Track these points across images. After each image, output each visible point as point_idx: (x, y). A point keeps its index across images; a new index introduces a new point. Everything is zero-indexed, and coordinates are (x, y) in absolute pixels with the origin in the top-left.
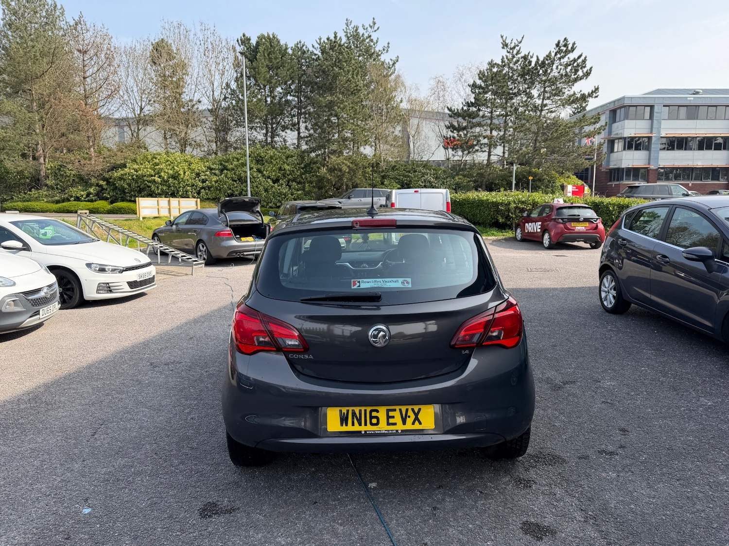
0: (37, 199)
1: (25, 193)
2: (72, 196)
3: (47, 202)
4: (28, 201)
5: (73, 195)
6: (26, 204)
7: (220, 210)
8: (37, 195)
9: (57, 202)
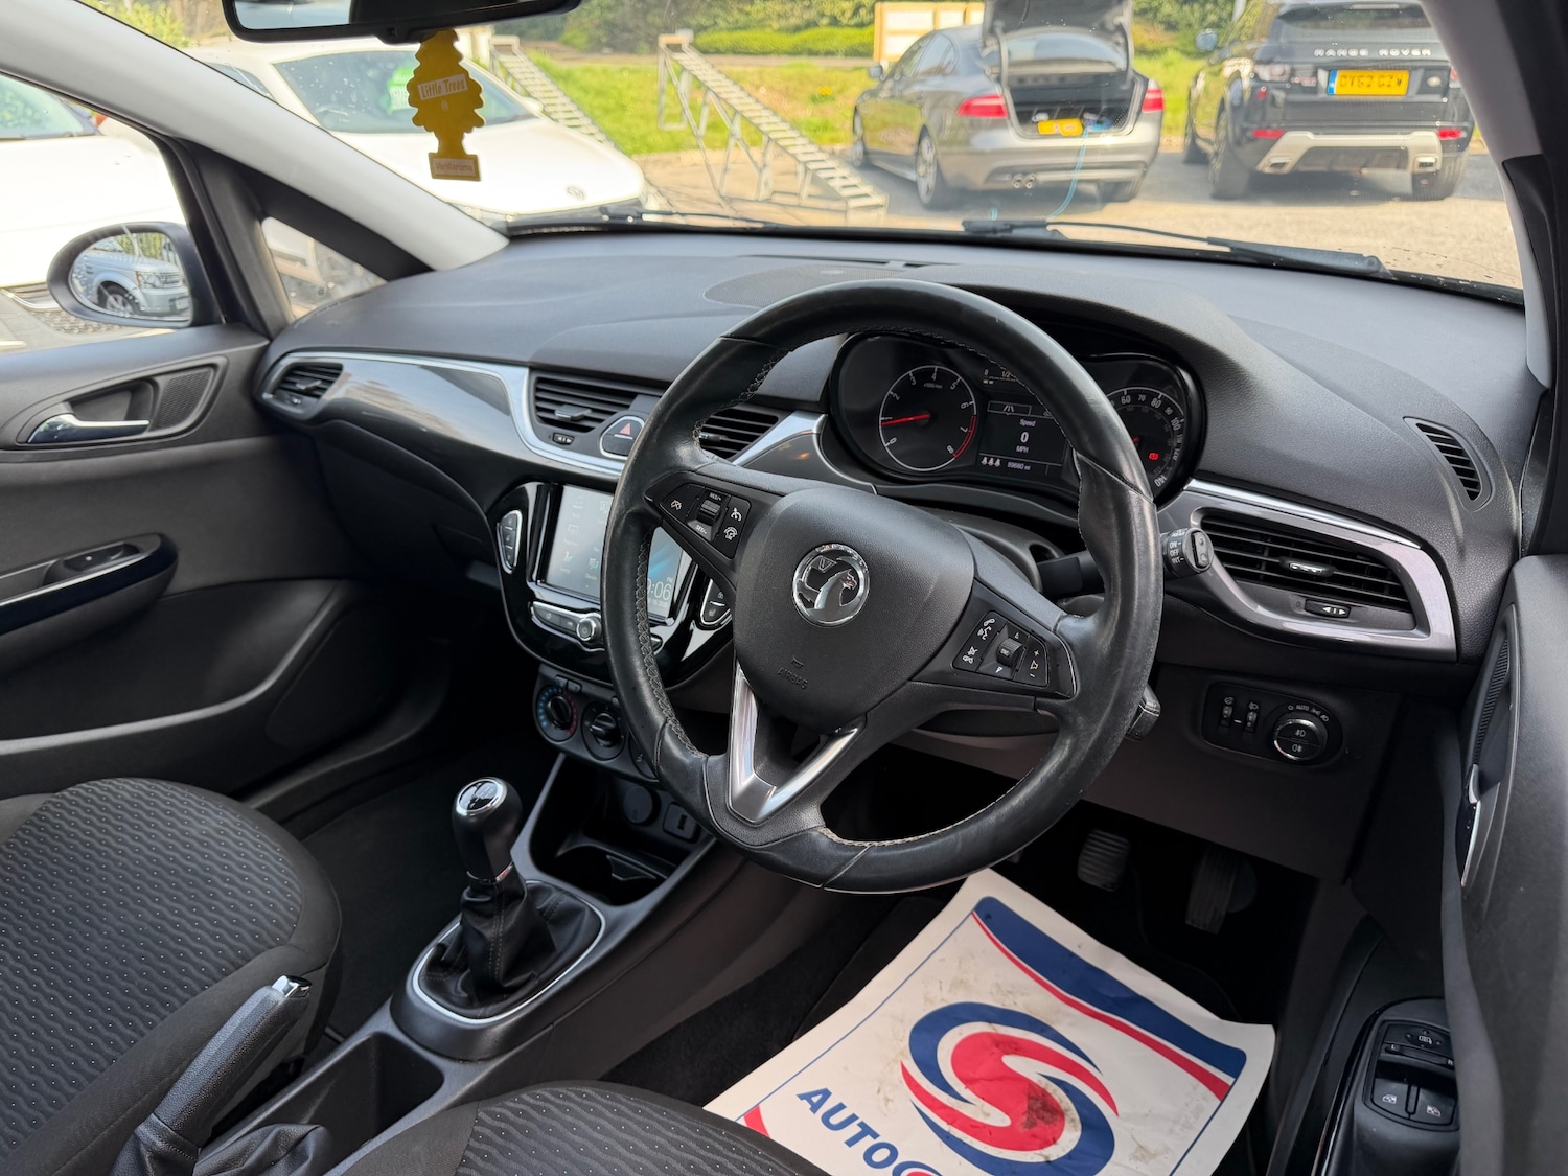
0: (761, 24)
1: (740, 11)
2: (822, 15)
3: (780, 30)
4: (740, 28)
5: (828, 12)
6: (738, 35)
7: (988, 26)
8: (761, 15)
9: (797, 29)
